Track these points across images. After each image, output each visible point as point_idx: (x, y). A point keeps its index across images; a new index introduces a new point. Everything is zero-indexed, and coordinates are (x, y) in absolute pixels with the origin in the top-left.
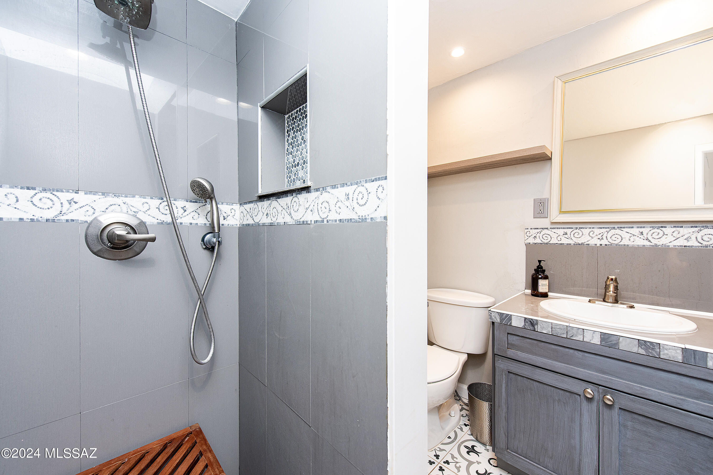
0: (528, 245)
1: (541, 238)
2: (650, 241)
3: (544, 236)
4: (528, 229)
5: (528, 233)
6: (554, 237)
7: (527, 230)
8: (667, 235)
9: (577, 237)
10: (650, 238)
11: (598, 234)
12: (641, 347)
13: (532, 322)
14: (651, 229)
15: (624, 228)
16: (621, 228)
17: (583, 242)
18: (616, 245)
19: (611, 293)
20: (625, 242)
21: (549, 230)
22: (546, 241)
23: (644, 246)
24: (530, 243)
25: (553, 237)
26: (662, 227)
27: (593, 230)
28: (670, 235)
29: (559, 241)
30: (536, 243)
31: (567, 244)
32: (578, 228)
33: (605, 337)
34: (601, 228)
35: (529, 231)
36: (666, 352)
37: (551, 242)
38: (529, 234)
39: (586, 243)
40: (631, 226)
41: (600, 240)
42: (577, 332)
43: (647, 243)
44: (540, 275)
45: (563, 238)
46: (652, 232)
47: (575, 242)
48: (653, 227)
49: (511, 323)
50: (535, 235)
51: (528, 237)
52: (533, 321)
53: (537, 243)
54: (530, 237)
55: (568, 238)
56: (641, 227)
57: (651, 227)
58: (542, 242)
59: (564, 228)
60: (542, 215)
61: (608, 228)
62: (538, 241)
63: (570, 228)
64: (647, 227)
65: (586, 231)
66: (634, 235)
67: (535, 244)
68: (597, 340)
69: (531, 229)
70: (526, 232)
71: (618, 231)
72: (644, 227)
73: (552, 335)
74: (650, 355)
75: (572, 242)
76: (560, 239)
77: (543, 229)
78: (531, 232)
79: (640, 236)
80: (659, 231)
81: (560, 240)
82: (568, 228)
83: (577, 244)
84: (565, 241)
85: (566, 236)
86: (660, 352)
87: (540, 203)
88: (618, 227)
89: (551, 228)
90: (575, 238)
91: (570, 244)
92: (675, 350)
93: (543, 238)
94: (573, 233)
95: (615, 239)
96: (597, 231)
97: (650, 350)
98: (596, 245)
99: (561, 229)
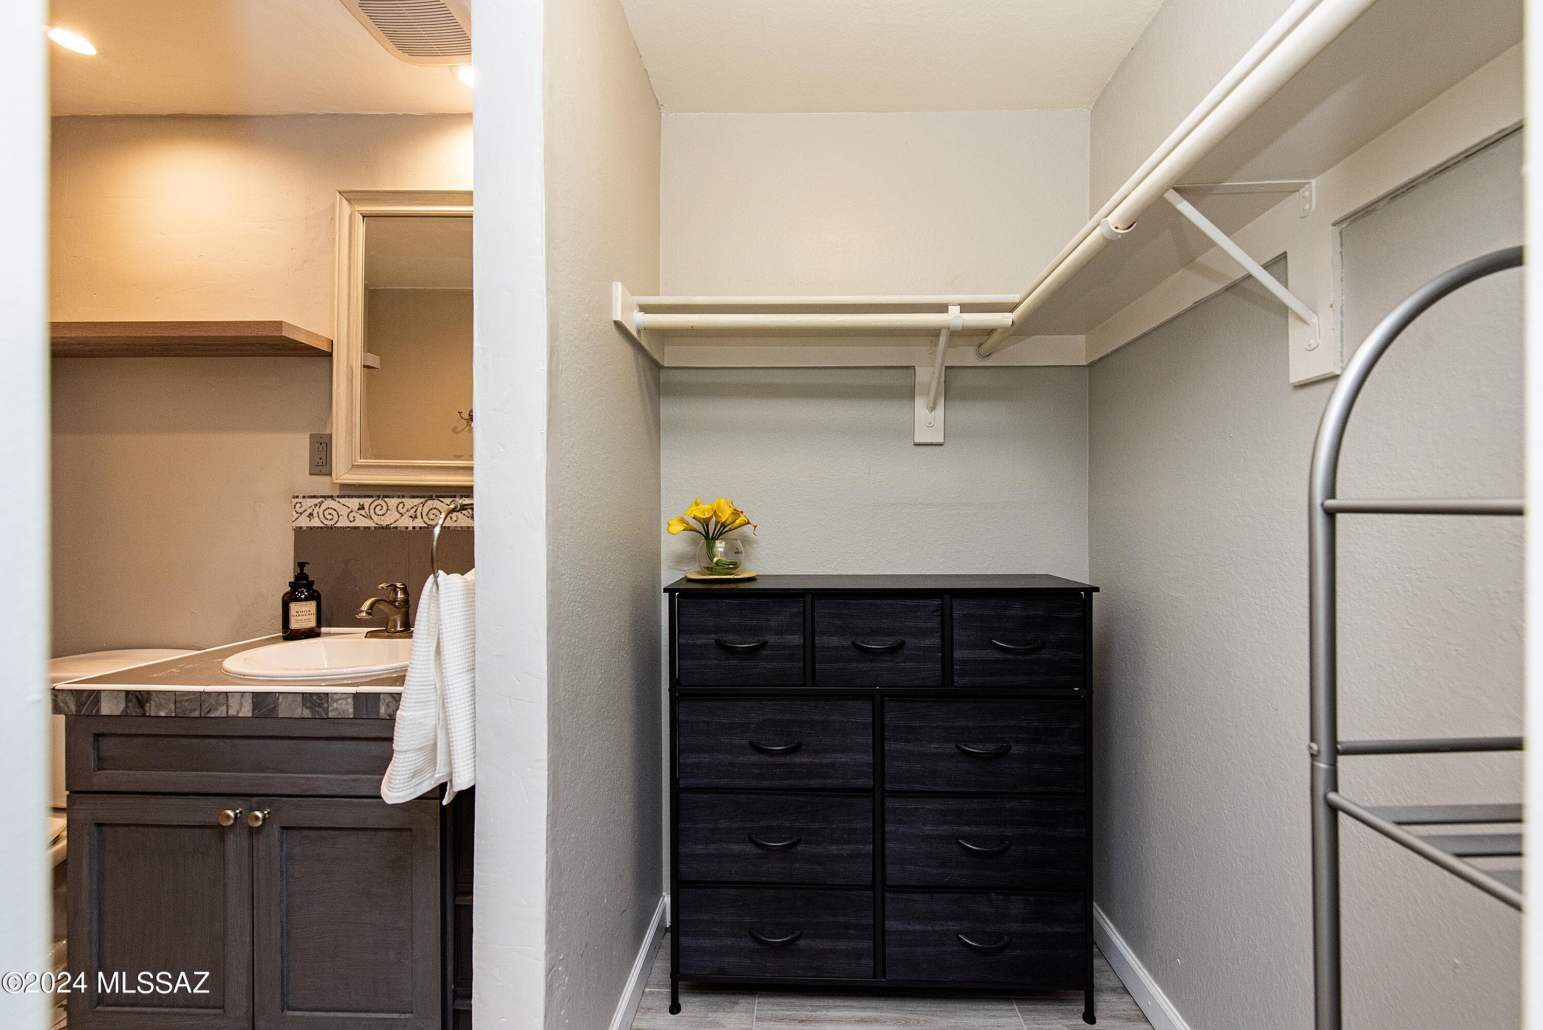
0: (298, 531)
1: (321, 516)
3: (326, 513)
4: (297, 497)
5: (299, 505)
7: (297, 500)
9: (380, 514)
11: (410, 508)
12: (306, 706)
13: (140, 698)
15: (444, 497)
16: (441, 497)
17: (389, 523)
19: (364, 614)
21: (335, 500)
22: (329, 523)
24: (301, 528)
25: (342, 515)
27: (403, 500)
29: (351, 522)
31: (364, 527)
33: (258, 698)
34: (413, 497)
35: (300, 503)
36: (335, 705)
37: (339, 525)
38: (300, 508)
39: (392, 526)
40: (453, 495)
41: (412, 519)
42: (217, 701)
44: (300, 592)
45: (357, 516)
47: (376, 524)
49: (98, 710)
50: (310, 511)
51: (297, 515)
52: (142, 696)
53: (314, 527)
54: (301, 514)
55: (366, 516)
58: (323, 526)
59: (359, 497)
60: (324, 469)
61: (424, 497)
62: (316, 523)
63: (369, 497)
65: (393, 502)
67: (311, 528)
68: (247, 711)
69: (304, 497)
70: (293, 504)
71: (435, 503)
73: (175, 717)
74: (317, 717)
75: (370, 524)
76: (353, 519)
77: (324, 497)
78: (303, 504)
81: (352, 519)
82: (365, 496)
83: (379, 528)
84: (361, 522)
85: (362, 512)
86: (328, 706)
87: (321, 444)
88: (437, 497)
89: (338, 497)
90: (377, 516)
91: (369, 528)
92: (346, 699)
93: (325, 515)
94: (373, 506)
95: (433, 517)
96: (409, 502)
97: (317, 709)
98: (407, 528)
99: (354, 499)
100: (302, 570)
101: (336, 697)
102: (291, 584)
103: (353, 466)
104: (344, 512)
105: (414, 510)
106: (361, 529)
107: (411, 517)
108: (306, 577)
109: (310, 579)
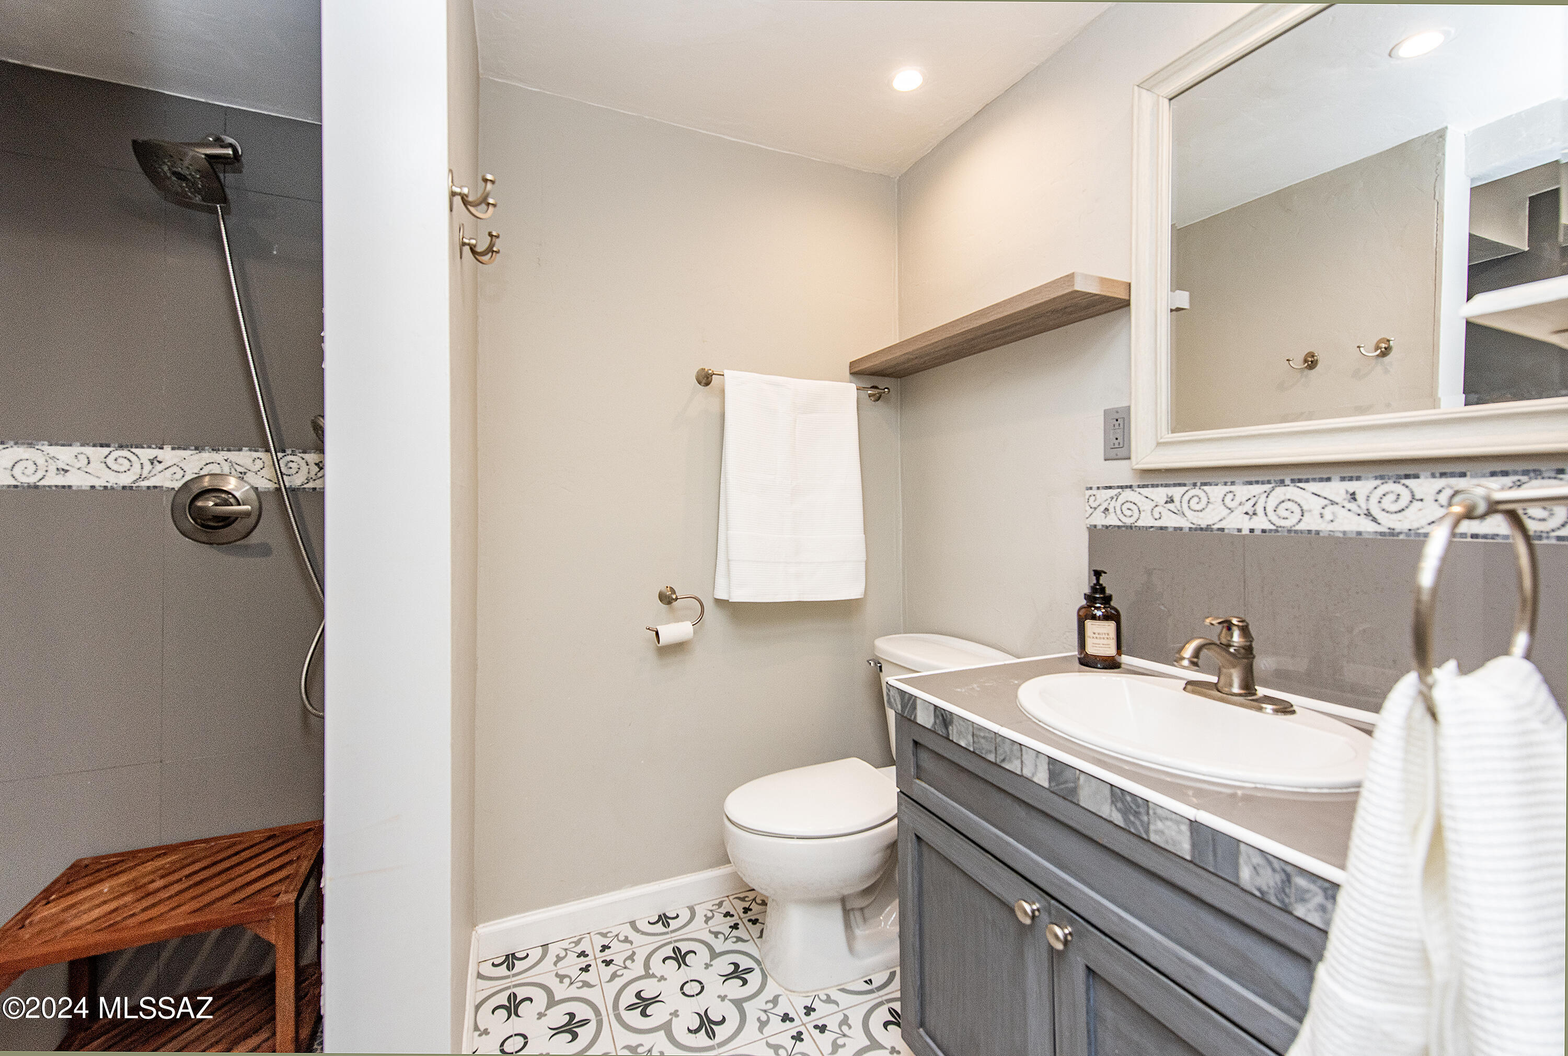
0: (1092, 529)
1: (1119, 512)
2: (1375, 520)
3: (1124, 508)
4: (1091, 488)
5: (1092, 498)
6: (1145, 508)
7: (1090, 492)
8: (1422, 500)
9: (1197, 509)
10: (1375, 512)
11: (1244, 500)
12: (1116, 807)
13: (945, 716)
14: (1378, 482)
15: (1307, 481)
16: (1300, 481)
17: (1210, 523)
18: (1289, 531)
21: (1136, 491)
22: (1128, 521)
23: (1359, 533)
24: (1095, 526)
25: (1144, 511)
26: (1407, 477)
27: (1233, 488)
28: (1429, 499)
29: (1156, 519)
30: (1108, 525)
31: (1175, 528)
32: (1199, 484)
33: (1056, 768)
34: (1250, 483)
35: (1094, 495)
36: (1160, 825)
37: (1139, 524)
38: (1094, 501)
39: (1215, 527)
40: (1325, 476)
41: (1248, 517)
42: (1012, 751)
43: (1368, 526)
45: (1165, 513)
46: (1380, 491)
47: (1192, 523)
48: (1381, 477)
49: (915, 718)
50: (1105, 505)
51: (1091, 511)
53: (1110, 526)
54: (1095, 509)
55: (1176, 512)
56: (1351, 479)
57: (1376, 478)
58: (1120, 524)
59: (1167, 486)
60: (1122, 452)
61: (1269, 482)
62: (1112, 520)
63: (1180, 485)
64: (1367, 479)
65: (1216, 492)
66: (1333, 503)
67: (1107, 527)
68: (1042, 779)
69: (1098, 488)
70: (1087, 497)
71: (1291, 491)
72: (1358, 478)
73: (973, 752)
74: (1132, 831)
75: (1183, 524)
76: (1159, 516)
77: (1121, 487)
78: (1098, 496)
79: (1348, 506)
80: (1398, 488)
81: (1157, 516)
82: (1175, 485)
83: (1196, 529)
84: (1170, 521)
85: (1170, 506)
86: (1148, 824)
87: (1117, 420)
88: (1293, 481)
89: (1139, 486)
90: (1192, 512)
91: (1181, 529)
92: (1178, 823)
93: (1123, 511)
94: (1186, 498)
95: (1286, 514)
96: (1243, 491)
97: (1132, 818)
98: (1239, 530)
99: (1160, 489)
100: (1098, 579)
101: (1159, 811)
102: (1087, 597)
103: (1159, 444)
104: (1147, 506)
105: (1251, 502)
106: (1170, 530)
107: (1247, 513)
108: (1103, 590)
109: (1108, 592)
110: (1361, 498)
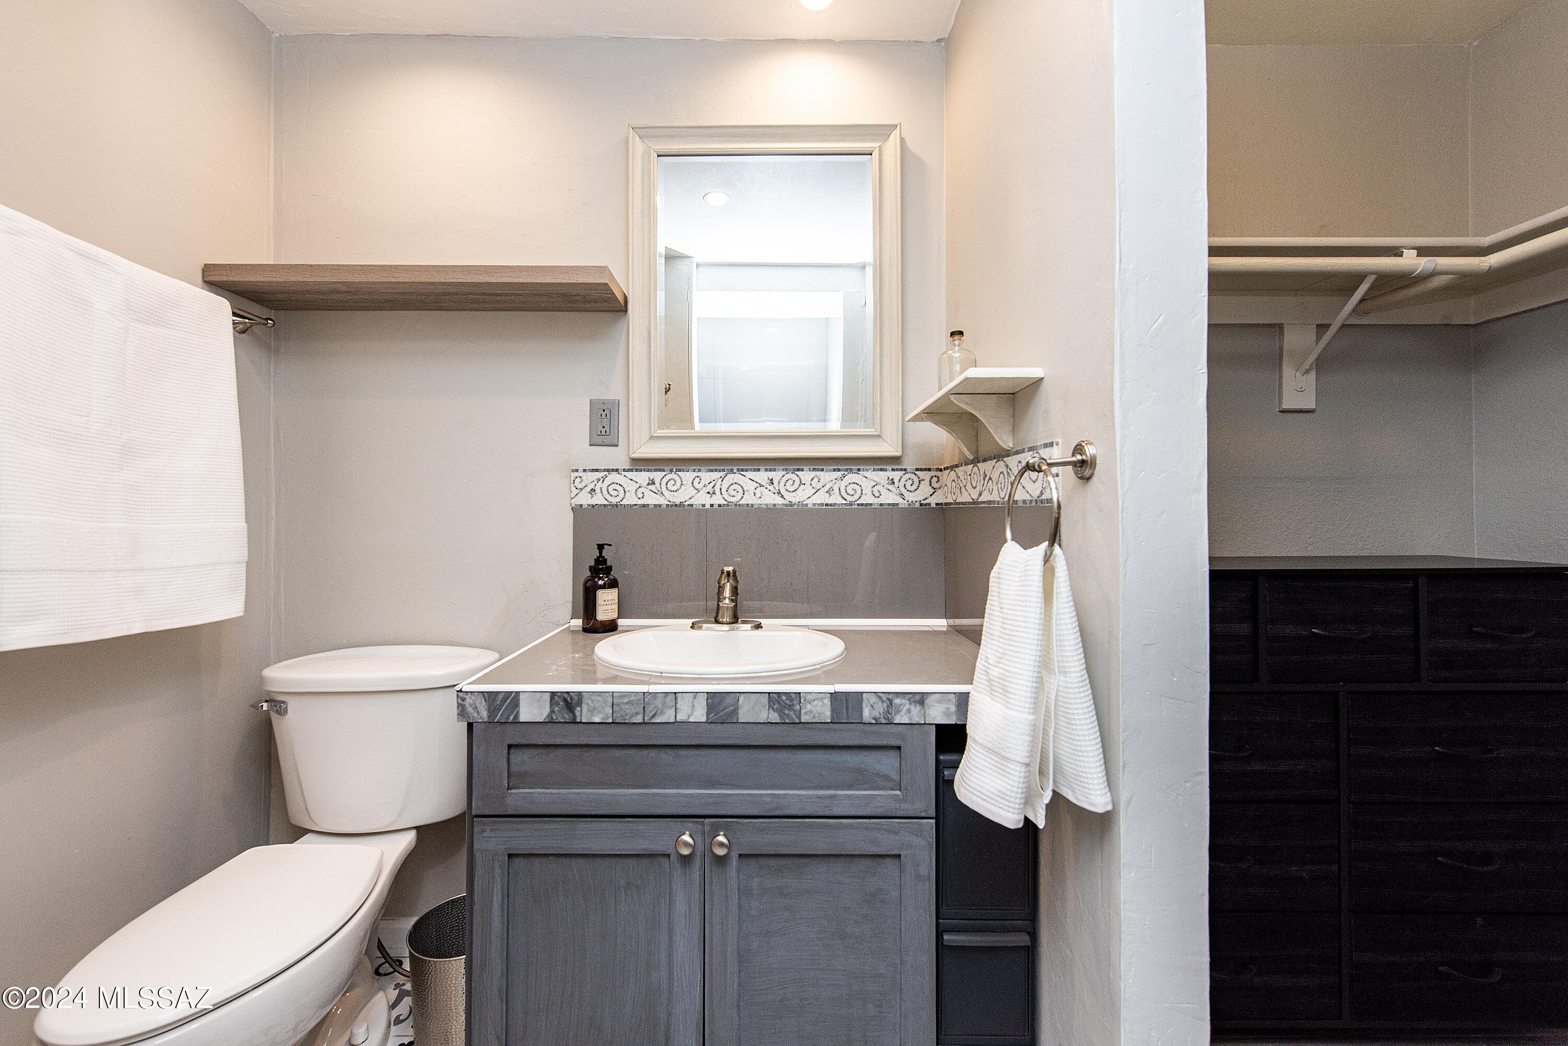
0: (577, 510)
1: (605, 492)
2: (782, 496)
3: (610, 489)
4: (577, 471)
5: (578, 480)
6: (630, 489)
7: (576, 474)
8: (805, 484)
9: (673, 490)
10: (783, 491)
11: (707, 483)
12: (773, 709)
13: (569, 699)
14: (784, 472)
15: (747, 470)
16: (742, 470)
17: (683, 500)
18: (736, 505)
19: (727, 601)
20: (749, 499)
21: (622, 474)
22: (614, 500)
23: (775, 505)
24: (581, 506)
25: (629, 491)
26: (798, 470)
27: (699, 474)
28: (808, 483)
29: (639, 499)
30: (594, 504)
31: (655, 505)
32: (674, 470)
33: (715, 701)
34: (711, 471)
35: (580, 477)
36: (809, 707)
37: (625, 502)
38: (580, 483)
39: (687, 503)
40: (757, 468)
41: (710, 495)
42: (664, 703)
43: (779, 501)
44: (600, 578)
45: (647, 492)
46: (785, 479)
47: (668, 501)
48: (786, 470)
49: (517, 716)
50: (591, 486)
51: (577, 491)
52: (571, 698)
53: (596, 505)
54: (581, 489)
55: (657, 492)
56: (770, 470)
57: (783, 470)
58: (607, 503)
59: (649, 471)
60: (606, 440)
61: (723, 470)
62: (598, 500)
63: (659, 470)
64: (779, 470)
65: (687, 476)
66: (761, 486)
67: (593, 506)
68: (700, 715)
69: (585, 471)
70: (572, 479)
71: (737, 477)
72: (774, 470)
73: (612, 723)
74: (787, 721)
75: (662, 501)
76: (642, 495)
77: (608, 470)
78: (584, 478)
79: (769, 487)
80: (793, 476)
81: (640, 495)
82: (656, 470)
83: (672, 506)
84: (651, 499)
85: (652, 487)
86: (801, 709)
87: (604, 411)
88: (738, 470)
89: (624, 470)
90: (669, 492)
91: (660, 506)
92: (822, 699)
93: (610, 491)
94: (665, 481)
95: (734, 493)
96: (707, 476)
97: (787, 712)
98: (704, 506)
99: (643, 473)
100: (601, 552)
101: (809, 697)
103: (652, 437)
104: (631, 487)
105: (712, 485)
106: (652, 507)
107: (708, 493)
110: (776, 482)
